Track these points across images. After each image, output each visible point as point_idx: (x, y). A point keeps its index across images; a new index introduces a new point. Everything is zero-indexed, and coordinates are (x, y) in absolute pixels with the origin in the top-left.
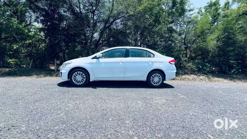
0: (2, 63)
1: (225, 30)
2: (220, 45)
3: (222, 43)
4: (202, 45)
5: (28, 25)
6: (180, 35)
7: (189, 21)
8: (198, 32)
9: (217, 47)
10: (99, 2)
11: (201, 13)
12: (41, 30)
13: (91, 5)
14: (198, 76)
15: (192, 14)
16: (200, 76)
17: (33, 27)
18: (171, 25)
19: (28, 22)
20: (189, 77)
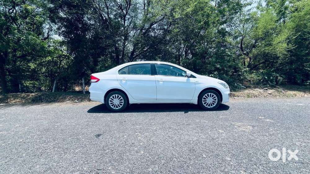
0: (21, 87)
1: (298, 28)
2: (292, 48)
3: (295, 45)
4: (268, 49)
5: (45, 39)
6: (236, 37)
7: (247, 19)
8: (260, 33)
9: (288, 51)
10: (130, 4)
11: (261, 7)
12: (62, 43)
13: (121, 8)
14: (265, 89)
15: (250, 9)
16: (267, 90)
17: (52, 40)
18: (222, 26)
19: (46, 35)
20: (254, 92)
